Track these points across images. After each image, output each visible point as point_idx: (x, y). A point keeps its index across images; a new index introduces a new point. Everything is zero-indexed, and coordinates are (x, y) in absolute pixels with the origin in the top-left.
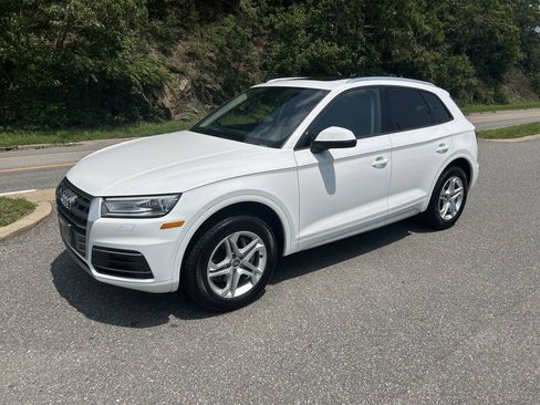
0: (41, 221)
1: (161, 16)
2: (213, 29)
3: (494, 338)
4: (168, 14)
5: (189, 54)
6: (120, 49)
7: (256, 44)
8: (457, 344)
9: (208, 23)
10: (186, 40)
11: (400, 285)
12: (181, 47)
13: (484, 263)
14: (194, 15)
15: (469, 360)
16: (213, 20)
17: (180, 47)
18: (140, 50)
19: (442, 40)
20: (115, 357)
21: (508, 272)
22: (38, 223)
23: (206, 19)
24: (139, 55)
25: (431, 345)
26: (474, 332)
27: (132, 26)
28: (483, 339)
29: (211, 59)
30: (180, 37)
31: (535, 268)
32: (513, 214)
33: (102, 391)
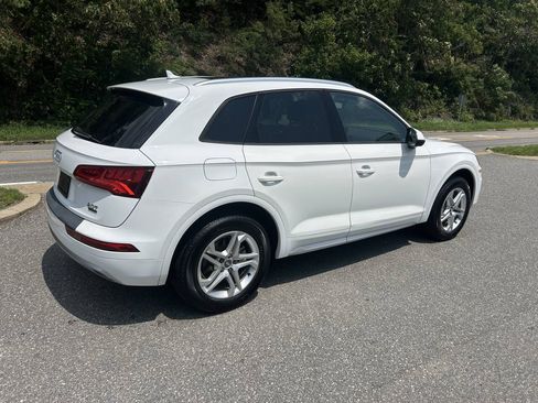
0: (24, 212)
1: (194, 21)
2: (243, 34)
3: (446, 369)
4: (200, 18)
5: (218, 58)
6: (152, 51)
7: (286, 50)
8: (402, 372)
9: (240, 28)
10: (217, 43)
11: (363, 302)
12: (212, 51)
13: (465, 285)
14: (226, 20)
15: (409, 391)
16: (245, 25)
17: (210, 51)
18: (171, 53)
19: (479, 52)
20: (37, 355)
21: (486, 297)
22: (21, 214)
23: (238, 24)
24: (169, 57)
25: (373, 370)
26: (426, 359)
27: (164, 28)
28: (434, 369)
29: (239, 64)
30: (210, 41)
31: (518, 295)
32: (513, 235)
33: (10, 389)
